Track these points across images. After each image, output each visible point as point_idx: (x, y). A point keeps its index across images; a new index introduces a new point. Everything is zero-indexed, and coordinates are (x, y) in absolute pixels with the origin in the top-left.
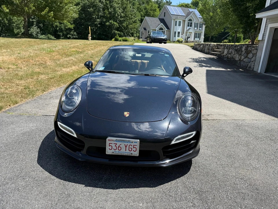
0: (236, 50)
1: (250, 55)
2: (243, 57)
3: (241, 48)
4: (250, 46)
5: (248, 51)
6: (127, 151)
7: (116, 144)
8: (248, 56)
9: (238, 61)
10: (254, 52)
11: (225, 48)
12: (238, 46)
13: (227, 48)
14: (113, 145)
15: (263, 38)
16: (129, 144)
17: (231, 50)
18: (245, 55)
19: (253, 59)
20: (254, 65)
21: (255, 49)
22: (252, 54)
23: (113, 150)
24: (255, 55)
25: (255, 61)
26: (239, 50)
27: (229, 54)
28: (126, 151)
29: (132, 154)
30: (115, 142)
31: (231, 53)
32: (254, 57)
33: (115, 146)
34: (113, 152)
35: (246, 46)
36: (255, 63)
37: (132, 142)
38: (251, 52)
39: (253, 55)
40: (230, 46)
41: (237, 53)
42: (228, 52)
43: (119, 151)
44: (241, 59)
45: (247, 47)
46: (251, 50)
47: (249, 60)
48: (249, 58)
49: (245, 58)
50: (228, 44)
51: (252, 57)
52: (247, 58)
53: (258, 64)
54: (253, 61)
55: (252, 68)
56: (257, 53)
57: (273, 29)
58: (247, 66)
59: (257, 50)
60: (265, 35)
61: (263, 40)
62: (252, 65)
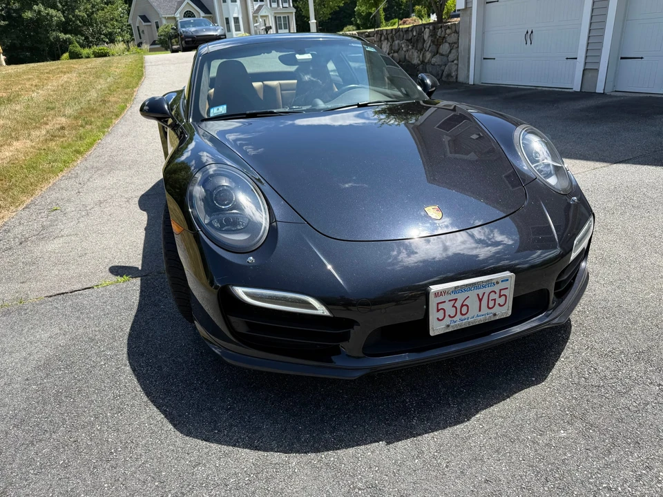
0: (410, 41)
1: (445, 48)
2: (428, 55)
3: (420, 33)
4: (441, 27)
5: (438, 39)
6: (485, 309)
7: (456, 300)
8: (441, 51)
9: (418, 65)
10: (452, 38)
11: (383, 38)
12: (412, 31)
13: (387, 39)
14: (448, 307)
15: (466, 3)
16: (488, 290)
17: (396, 42)
18: (434, 48)
19: (451, 57)
20: (457, 70)
21: (454, 31)
22: (447, 45)
23: (447, 321)
24: (456, 45)
25: (458, 60)
26: (417, 40)
27: (394, 52)
28: (480, 311)
29: (495, 315)
30: (453, 296)
31: (399, 49)
32: (453, 51)
33: (453, 306)
34: (448, 326)
35: (431, 27)
36: (458, 65)
37: (498, 283)
38: (444, 41)
39: (450, 46)
40: (394, 32)
41: (413, 46)
42: (391, 49)
43: (463, 317)
44: (426, 61)
45: (434, 28)
46: (443, 35)
47: (445, 58)
48: (442, 55)
49: (434, 55)
50: (387, 30)
51: (449, 50)
52: (438, 55)
53: (466, 65)
54: (453, 61)
55: (455, 77)
56: (460, 41)
58: (442, 73)
59: (457, 33)
61: (467, 9)
62: (453, 69)
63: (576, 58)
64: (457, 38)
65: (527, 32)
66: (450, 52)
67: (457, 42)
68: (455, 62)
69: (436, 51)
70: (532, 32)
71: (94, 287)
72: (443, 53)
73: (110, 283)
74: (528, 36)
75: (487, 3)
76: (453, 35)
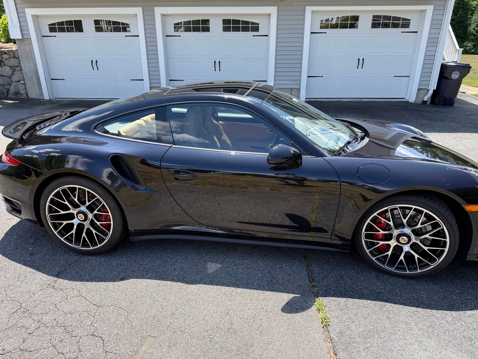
1: (5, 70)
10: (13, 62)
15: (22, 35)
19: (15, 78)
20: (26, 89)
21: (12, 56)
22: (7, 68)
24: (18, 68)
25: (24, 80)
32: (16, 73)
36: (25, 84)
38: (2, 64)
39: (12, 69)
47: (7, 80)
51: (11, 72)
53: (36, 84)
54: (19, 81)
55: (25, 95)
56: (22, 65)
57: (35, 17)
58: (8, 92)
59: (16, 58)
60: (23, 28)
61: (25, 39)
62: (21, 88)
63: (143, 80)
64: (18, 62)
65: (92, 61)
66: (13, 74)
67: (19, 65)
68: (22, 82)
70: (96, 61)
71: (326, 325)
72: (4, 75)
73: (321, 315)
74: (95, 64)
75: (43, 36)
76: (12, 59)
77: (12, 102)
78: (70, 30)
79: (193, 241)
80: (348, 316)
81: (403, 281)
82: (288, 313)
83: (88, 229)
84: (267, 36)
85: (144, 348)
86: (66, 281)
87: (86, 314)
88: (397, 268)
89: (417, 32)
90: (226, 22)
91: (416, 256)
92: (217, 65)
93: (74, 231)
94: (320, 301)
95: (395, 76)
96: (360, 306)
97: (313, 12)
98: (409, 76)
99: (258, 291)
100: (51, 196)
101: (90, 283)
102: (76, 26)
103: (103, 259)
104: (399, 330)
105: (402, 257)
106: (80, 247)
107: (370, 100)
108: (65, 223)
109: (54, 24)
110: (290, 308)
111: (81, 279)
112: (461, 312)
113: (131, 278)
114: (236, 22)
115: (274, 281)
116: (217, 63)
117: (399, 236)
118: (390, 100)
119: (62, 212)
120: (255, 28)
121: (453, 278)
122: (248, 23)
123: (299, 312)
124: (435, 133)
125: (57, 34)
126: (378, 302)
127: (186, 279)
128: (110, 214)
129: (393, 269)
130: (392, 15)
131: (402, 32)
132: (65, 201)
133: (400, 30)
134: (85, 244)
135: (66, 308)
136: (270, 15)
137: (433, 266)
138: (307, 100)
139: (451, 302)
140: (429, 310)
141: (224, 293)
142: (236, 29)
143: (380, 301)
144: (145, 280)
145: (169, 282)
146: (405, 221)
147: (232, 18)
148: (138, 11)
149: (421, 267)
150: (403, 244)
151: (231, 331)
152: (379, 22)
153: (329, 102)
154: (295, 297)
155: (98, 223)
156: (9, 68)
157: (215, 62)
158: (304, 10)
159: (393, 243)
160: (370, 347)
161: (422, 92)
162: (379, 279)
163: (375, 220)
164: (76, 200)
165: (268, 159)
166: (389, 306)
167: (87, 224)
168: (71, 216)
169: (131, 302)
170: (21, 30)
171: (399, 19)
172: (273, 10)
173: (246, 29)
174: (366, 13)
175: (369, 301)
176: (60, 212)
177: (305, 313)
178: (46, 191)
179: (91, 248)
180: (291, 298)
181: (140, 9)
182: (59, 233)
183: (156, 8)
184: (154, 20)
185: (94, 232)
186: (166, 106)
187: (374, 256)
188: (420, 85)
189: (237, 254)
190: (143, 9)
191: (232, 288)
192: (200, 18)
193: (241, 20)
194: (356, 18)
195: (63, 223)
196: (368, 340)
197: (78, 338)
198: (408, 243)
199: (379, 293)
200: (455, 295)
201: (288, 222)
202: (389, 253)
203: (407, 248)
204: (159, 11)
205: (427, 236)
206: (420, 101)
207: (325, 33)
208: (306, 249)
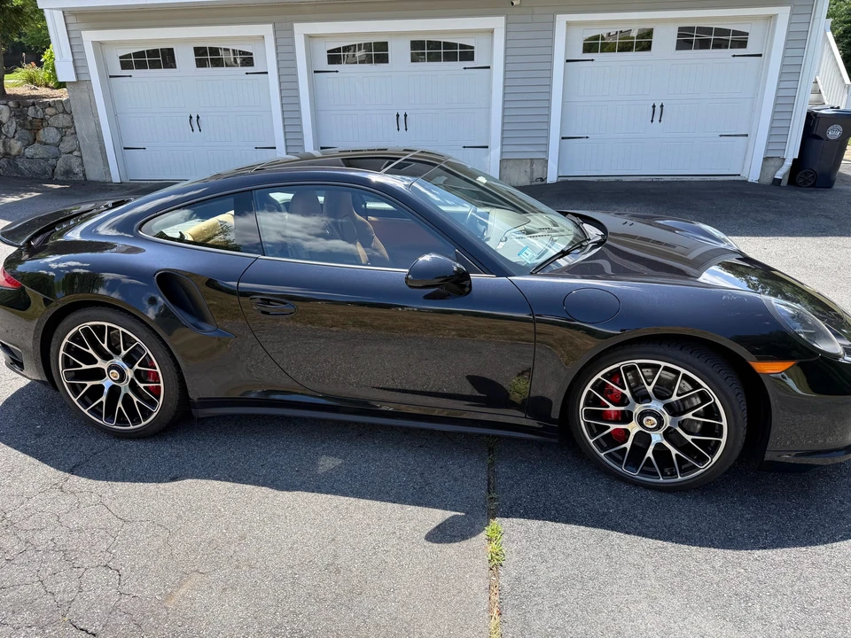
1: (49, 134)
2: (16, 144)
4: (34, 104)
5: (31, 122)
8: (41, 138)
10: (62, 120)
15: (77, 74)
18: (27, 135)
19: (65, 147)
20: (82, 164)
21: (61, 110)
22: (52, 130)
24: (70, 131)
25: (80, 150)
32: (67, 139)
35: (11, 104)
36: (81, 157)
38: (45, 124)
39: (60, 132)
44: (14, 152)
46: (40, 115)
47: (53, 149)
48: (45, 144)
49: (29, 145)
51: (59, 137)
52: (36, 144)
53: (100, 157)
54: (71, 153)
55: (81, 175)
56: (76, 124)
57: (98, 45)
58: (53, 170)
59: (67, 113)
60: (78, 64)
61: (81, 82)
62: (75, 163)
63: (275, 148)
64: (70, 120)
65: (191, 117)
66: (61, 140)
67: (72, 126)
68: (76, 153)
69: (31, 140)
70: (198, 117)
71: (495, 564)
72: (48, 141)
73: (493, 547)
74: (195, 121)
75: (111, 77)
76: (61, 115)
77: (59, 186)
78: (155, 65)
79: (305, 420)
80: (537, 552)
81: (653, 496)
82: (437, 542)
83: (126, 395)
84: (489, 67)
85: (182, 591)
86: (83, 479)
87: (102, 533)
88: (642, 472)
89: (760, 55)
90: (416, 45)
91: (674, 452)
92: (402, 120)
93: (103, 399)
94: (498, 523)
95: (721, 136)
96: (564, 535)
97: (568, 24)
98: (747, 135)
99: (394, 505)
100: (66, 340)
101: (120, 483)
102: (163, 58)
103: (150, 445)
104: (620, 578)
105: (649, 454)
106: (113, 426)
107: (675, 178)
108: (89, 384)
109: (128, 56)
110: (441, 535)
111: (107, 477)
112: (743, 552)
113: (187, 477)
114: (434, 45)
115: (427, 488)
116: (402, 117)
117: (643, 414)
118: (712, 178)
119: (85, 367)
120: (467, 54)
121: (745, 493)
122: (453, 46)
123: (455, 542)
124: (783, 238)
125: (135, 72)
126: (596, 530)
127: (278, 483)
128: (158, 370)
129: (635, 475)
130: (714, 27)
131: (734, 56)
132: (88, 349)
133: (730, 51)
134: (121, 421)
135: (75, 521)
136: (492, 31)
137: (702, 469)
138: (560, 179)
139: (730, 535)
140: (686, 546)
141: (336, 507)
142: (434, 58)
143: (602, 527)
144: (210, 482)
145: (248, 487)
146: (650, 389)
147: (426, 38)
148: (266, 30)
149: (683, 472)
150: (651, 430)
151: (331, 568)
152: (689, 39)
153: (599, 182)
154: (454, 516)
155: (142, 385)
156: (55, 130)
157: (398, 116)
158: (553, 22)
159: (634, 428)
160: (562, 604)
161: (772, 162)
162: (611, 491)
163: (600, 386)
164: (105, 346)
165: (407, 278)
166: (615, 536)
167: (124, 387)
168: (99, 374)
169: (179, 517)
170: (75, 67)
171: (726, 32)
172: (497, 23)
173: (450, 57)
174: (665, 24)
175: (582, 528)
176: (81, 366)
177: (464, 544)
178: (59, 330)
179: (132, 427)
180: (447, 517)
181: (270, 27)
182: (82, 400)
183: (295, 24)
184: (293, 45)
185: (135, 400)
186: (251, 190)
187: (603, 449)
188: (767, 150)
189: (375, 443)
190: (274, 27)
191: (352, 499)
192: (373, 40)
193: (442, 41)
194: (649, 33)
195: (86, 385)
196: (562, 592)
197: (82, 570)
198: (658, 428)
199: (605, 514)
200: (742, 522)
201: (469, 390)
202: (628, 445)
203: (657, 437)
204: (301, 30)
205: (689, 416)
206: (768, 180)
207: (593, 60)
208: (494, 437)
